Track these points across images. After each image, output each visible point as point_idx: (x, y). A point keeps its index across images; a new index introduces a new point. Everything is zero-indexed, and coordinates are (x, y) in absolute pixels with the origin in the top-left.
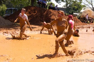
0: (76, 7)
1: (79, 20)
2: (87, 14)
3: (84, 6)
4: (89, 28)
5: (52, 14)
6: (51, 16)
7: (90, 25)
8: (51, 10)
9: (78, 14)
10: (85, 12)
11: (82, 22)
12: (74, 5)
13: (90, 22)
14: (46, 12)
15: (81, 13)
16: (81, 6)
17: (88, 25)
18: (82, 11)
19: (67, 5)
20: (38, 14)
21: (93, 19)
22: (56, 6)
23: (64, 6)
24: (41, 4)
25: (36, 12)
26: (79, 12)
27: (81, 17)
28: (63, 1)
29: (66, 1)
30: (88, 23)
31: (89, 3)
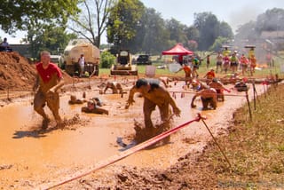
0: (53, 41)
1: (63, 71)
2: (82, 56)
3: (73, 37)
4: (90, 88)
7: (92, 82)
9: (59, 57)
10: (75, 51)
11: (72, 75)
12: (49, 36)
13: (90, 74)
15: (67, 53)
16: (65, 35)
17: (86, 82)
18: (69, 48)
19: (30, 36)
21: (97, 66)
23: (25, 40)
26: (62, 51)
27: (68, 64)
28: (20, 28)
29: (29, 28)
30: (86, 77)
31: (84, 27)
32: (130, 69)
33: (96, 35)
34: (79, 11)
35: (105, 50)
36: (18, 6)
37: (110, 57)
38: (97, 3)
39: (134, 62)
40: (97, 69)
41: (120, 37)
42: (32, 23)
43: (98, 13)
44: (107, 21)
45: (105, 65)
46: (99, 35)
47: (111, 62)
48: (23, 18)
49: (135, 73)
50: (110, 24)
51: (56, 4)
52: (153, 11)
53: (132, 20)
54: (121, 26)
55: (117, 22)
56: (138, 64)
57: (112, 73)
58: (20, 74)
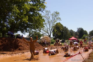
1: (40, 45)
3: (43, 35)
5: (19, 42)
6: (18, 43)
8: (18, 39)
9: (39, 41)
14: (14, 41)
15: (41, 39)
18: (42, 38)
19: (30, 35)
20: (8, 43)
21: (50, 43)
22: (21, 35)
23: (28, 36)
24: (10, 35)
25: (7, 41)
27: (41, 42)
28: (27, 32)
29: (29, 32)
30: (47, 46)
31: (46, 32)
32: (59, 44)
33: (49, 34)
34: (44, 27)
35: (52, 39)
36: (26, 25)
37: (54, 41)
38: (49, 25)
39: (60, 42)
40: (50, 44)
41: (56, 35)
42: (30, 30)
43: (50, 28)
44: (52, 30)
45: (52, 43)
46: (50, 34)
47: (54, 42)
48: (28, 29)
49: (61, 45)
50: (53, 31)
51: (37, 25)
52: (66, 27)
53: (60, 30)
54: (57, 31)
55: (56, 30)
56: (62, 43)
57: (54, 45)
58: (27, 46)
